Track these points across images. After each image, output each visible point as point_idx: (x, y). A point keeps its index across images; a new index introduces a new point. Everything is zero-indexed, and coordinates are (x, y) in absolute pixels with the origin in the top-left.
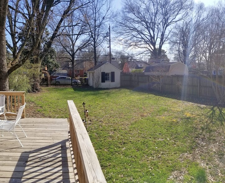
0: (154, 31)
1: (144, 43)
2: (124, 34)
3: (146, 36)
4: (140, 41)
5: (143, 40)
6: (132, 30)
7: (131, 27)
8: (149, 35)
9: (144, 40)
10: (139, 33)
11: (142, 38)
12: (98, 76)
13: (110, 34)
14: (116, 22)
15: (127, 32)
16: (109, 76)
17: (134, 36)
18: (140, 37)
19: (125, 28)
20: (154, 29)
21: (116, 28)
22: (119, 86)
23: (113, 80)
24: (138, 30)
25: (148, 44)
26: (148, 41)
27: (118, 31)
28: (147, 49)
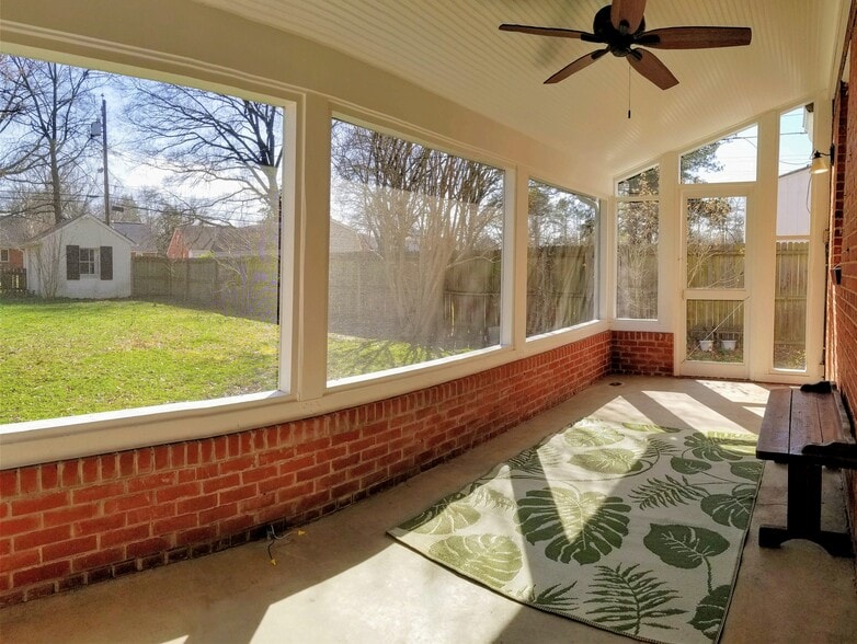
0: (270, 125)
1: (238, 165)
2: (168, 134)
3: (243, 143)
4: (227, 158)
5: (236, 156)
6: (200, 120)
7: (195, 111)
8: (255, 137)
9: (238, 154)
10: (223, 131)
11: (232, 148)
12: (54, 257)
13: (104, 126)
14: (136, 91)
15: (181, 125)
16: (92, 259)
17: (206, 142)
18: (225, 144)
19: (171, 111)
20: (272, 120)
21: (135, 113)
22: (128, 292)
23: (107, 273)
24: (218, 122)
25: (251, 168)
26: (250, 159)
27: (144, 123)
28: (246, 185)
